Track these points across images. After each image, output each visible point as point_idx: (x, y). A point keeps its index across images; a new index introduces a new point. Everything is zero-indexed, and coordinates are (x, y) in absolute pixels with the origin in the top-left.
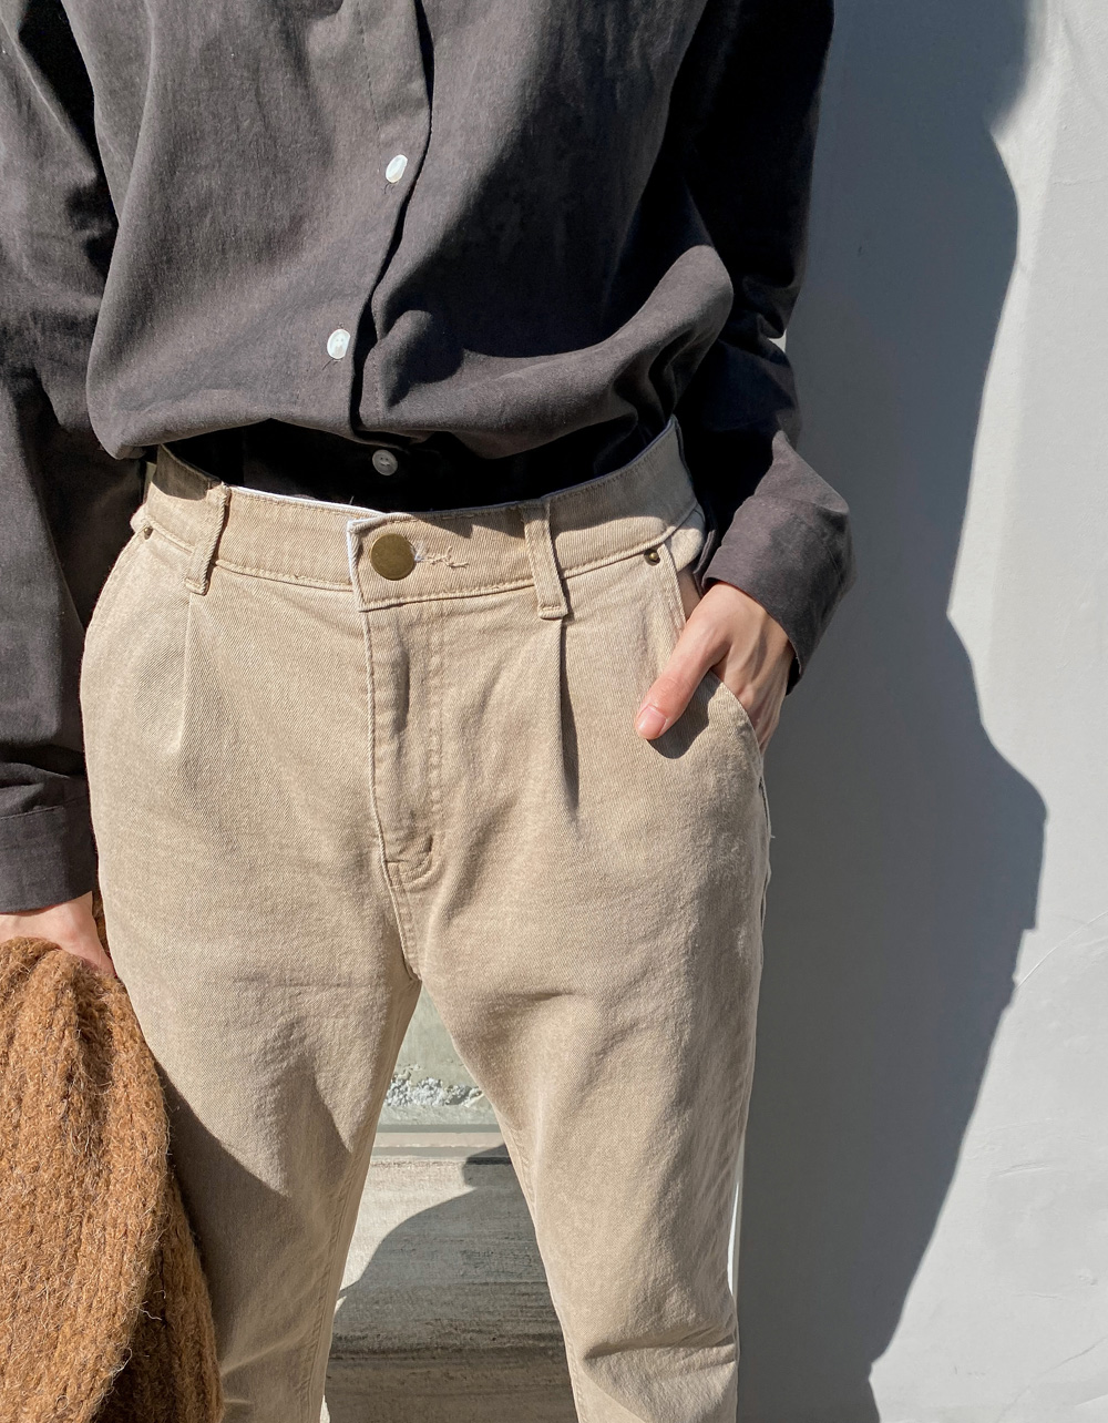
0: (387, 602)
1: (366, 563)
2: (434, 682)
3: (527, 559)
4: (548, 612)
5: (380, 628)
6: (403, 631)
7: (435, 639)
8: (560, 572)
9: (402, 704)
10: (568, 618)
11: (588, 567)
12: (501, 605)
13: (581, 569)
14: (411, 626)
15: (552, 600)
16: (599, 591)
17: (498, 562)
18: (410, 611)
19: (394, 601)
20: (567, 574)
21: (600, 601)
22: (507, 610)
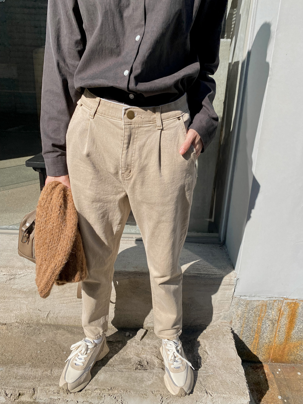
0: (129, 124)
1: (126, 116)
2: (135, 140)
3: (155, 118)
4: (159, 128)
5: (127, 128)
6: (131, 130)
7: (137, 132)
8: (162, 120)
9: (129, 143)
10: (162, 130)
11: (167, 120)
12: (150, 126)
13: (165, 120)
14: (132, 129)
15: (160, 126)
16: (169, 125)
17: (150, 118)
18: (132, 126)
19: (130, 124)
20: (163, 121)
21: (168, 127)
22: (151, 127)
